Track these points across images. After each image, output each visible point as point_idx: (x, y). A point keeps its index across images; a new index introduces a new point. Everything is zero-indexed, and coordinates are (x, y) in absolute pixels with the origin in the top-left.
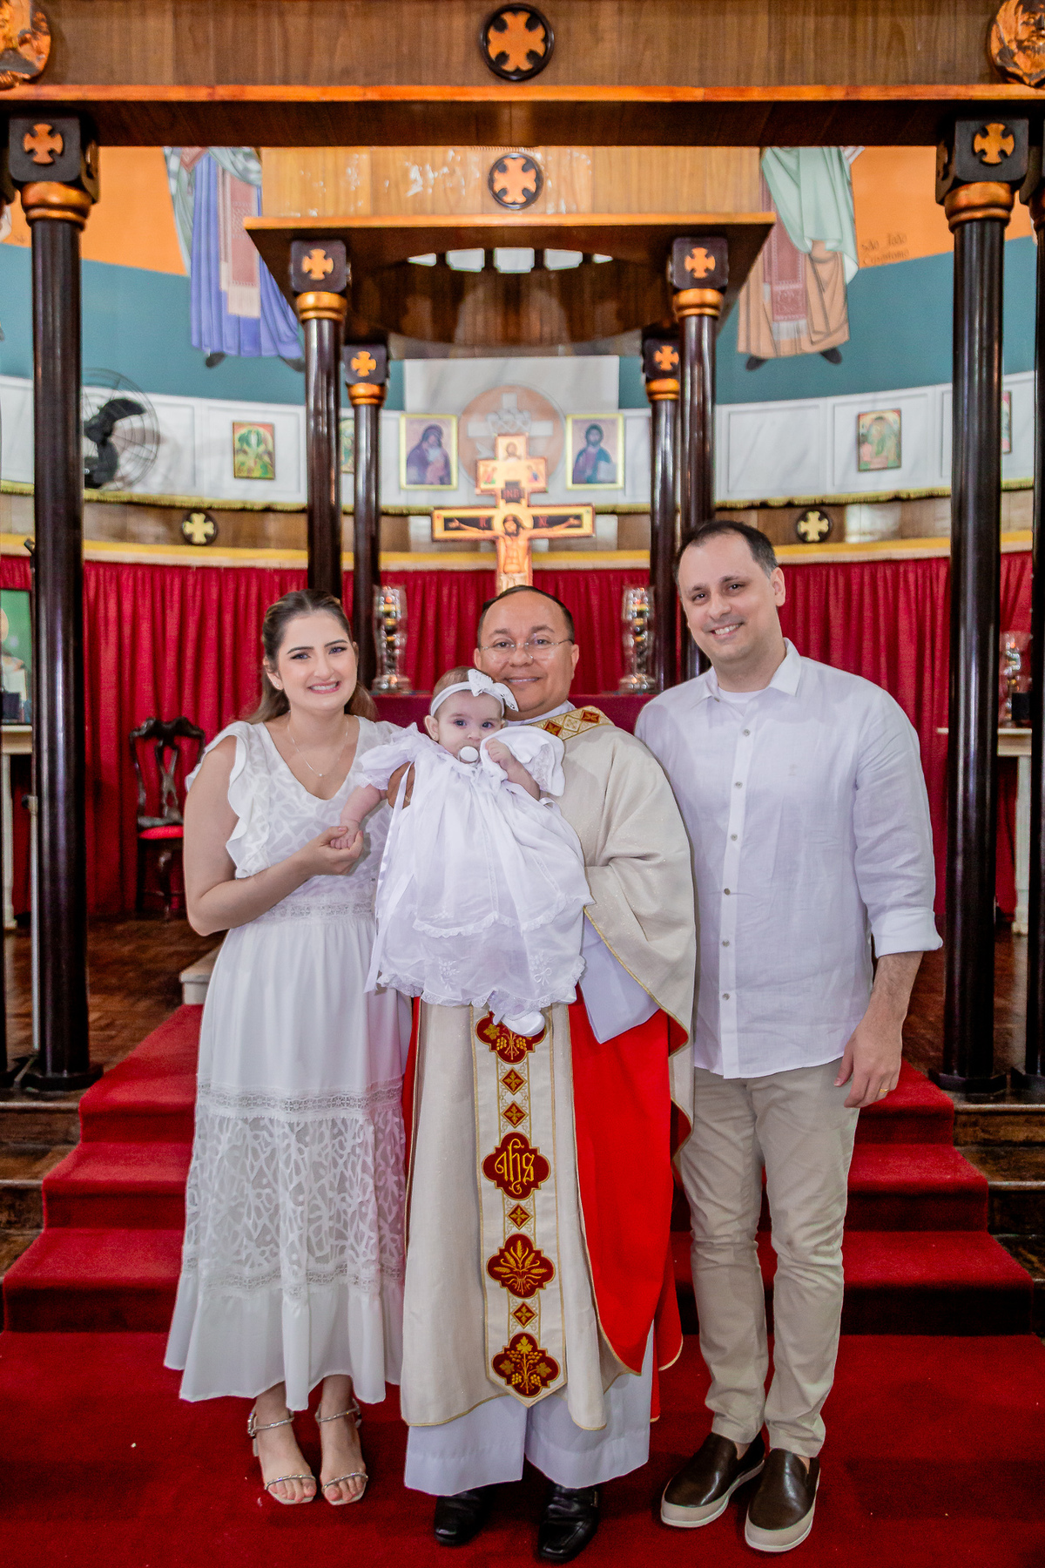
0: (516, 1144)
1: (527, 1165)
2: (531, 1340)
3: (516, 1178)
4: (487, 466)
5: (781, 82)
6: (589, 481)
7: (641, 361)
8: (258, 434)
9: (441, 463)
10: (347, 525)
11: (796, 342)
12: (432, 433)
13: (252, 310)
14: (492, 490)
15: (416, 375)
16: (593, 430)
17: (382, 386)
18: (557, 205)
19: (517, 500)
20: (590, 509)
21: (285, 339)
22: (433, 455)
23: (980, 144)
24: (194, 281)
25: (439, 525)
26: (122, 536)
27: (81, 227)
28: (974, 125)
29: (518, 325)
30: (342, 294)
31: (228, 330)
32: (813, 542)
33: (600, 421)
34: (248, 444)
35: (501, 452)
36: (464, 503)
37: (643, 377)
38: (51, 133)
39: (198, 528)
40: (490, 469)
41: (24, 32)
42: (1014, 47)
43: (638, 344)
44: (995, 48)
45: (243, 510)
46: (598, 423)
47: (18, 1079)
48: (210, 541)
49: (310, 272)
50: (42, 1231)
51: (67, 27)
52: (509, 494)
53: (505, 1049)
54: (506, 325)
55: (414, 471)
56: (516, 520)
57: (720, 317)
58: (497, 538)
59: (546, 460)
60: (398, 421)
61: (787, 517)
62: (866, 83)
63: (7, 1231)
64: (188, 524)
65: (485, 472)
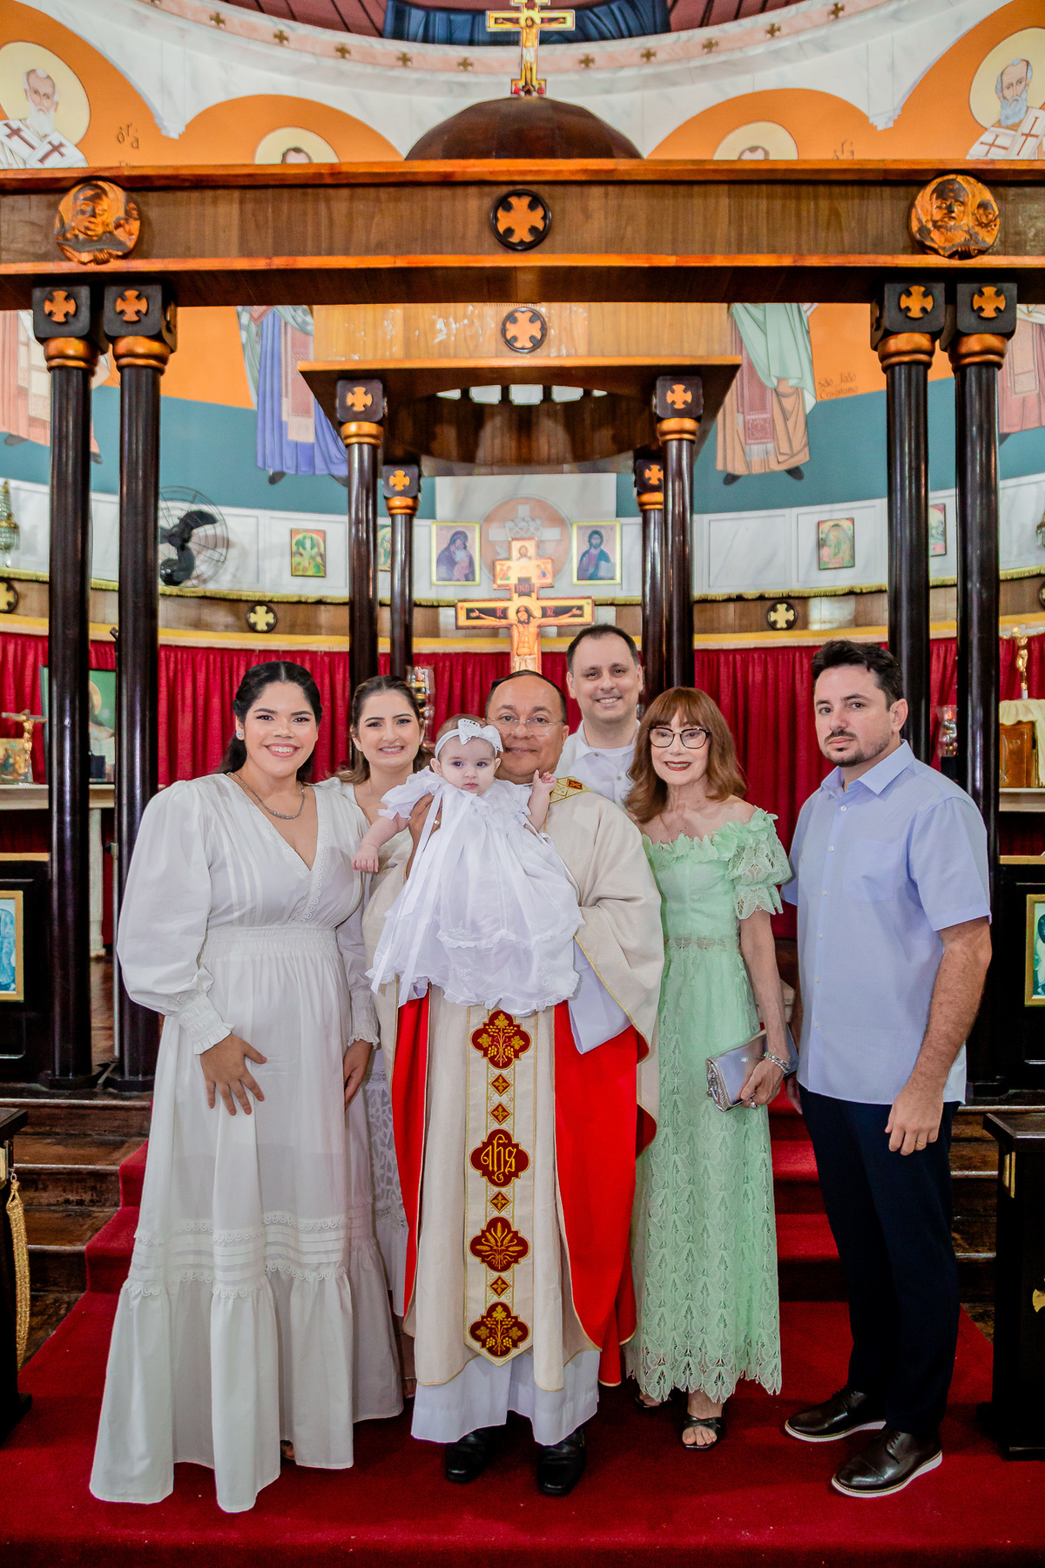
0: (500, 1138)
1: (509, 1157)
2: (506, 1308)
3: (499, 1168)
4: (503, 565)
5: (740, 251)
6: (591, 578)
7: (633, 478)
8: (312, 539)
9: (467, 560)
10: (385, 616)
11: (765, 462)
12: (459, 538)
13: (310, 438)
14: (507, 585)
15: (445, 489)
16: (595, 534)
17: (415, 498)
18: (559, 350)
19: (528, 594)
20: (590, 601)
21: (335, 460)
22: (460, 556)
23: (905, 302)
24: (260, 414)
25: (462, 615)
26: (198, 625)
27: (161, 372)
28: (899, 287)
29: (530, 449)
30: (379, 423)
31: (287, 452)
32: (781, 629)
33: (601, 526)
34: (304, 548)
35: (515, 553)
36: (486, 596)
37: (635, 490)
38: (138, 297)
39: (261, 618)
40: (505, 568)
41: (119, 219)
42: (930, 225)
43: (631, 463)
44: (915, 226)
45: (299, 602)
46: (598, 529)
47: (101, 1081)
48: (271, 629)
49: (353, 405)
50: (119, 1209)
51: (153, 213)
52: (522, 588)
53: (495, 1056)
54: (519, 448)
55: (443, 569)
56: (527, 610)
57: (697, 442)
58: (512, 625)
59: (553, 561)
60: (430, 527)
61: (759, 608)
62: (811, 252)
63: (90, 1209)
64: (252, 615)
65: (501, 570)
